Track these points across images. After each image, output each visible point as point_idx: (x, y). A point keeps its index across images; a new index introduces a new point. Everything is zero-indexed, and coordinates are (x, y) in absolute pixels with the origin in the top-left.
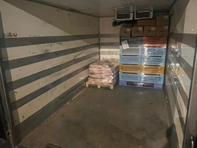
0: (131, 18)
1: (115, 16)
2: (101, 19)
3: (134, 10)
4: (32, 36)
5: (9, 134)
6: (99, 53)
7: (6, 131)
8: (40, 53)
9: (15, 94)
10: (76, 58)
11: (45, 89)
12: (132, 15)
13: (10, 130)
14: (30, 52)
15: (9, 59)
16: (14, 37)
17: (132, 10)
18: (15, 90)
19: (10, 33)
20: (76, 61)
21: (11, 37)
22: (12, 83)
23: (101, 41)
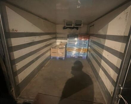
0: (73, 26)
1: (65, 24)
2: (57, 25)
3: (74, 22)
4: (26, 32)
5: (12, 91)
6: (56, 42)
7: (11, 90)
8: (30, 42)
9: (16, 66)
10: (47, 44)
11: (33, 62)
12: (73, 24)
13: (13, 89)
14: (24, 41)
15: (13, 45)
16: (15, 32)
17: (73, 22)
18: (16, 64)
19: (13, 29)
20: (46, 46)
21: (13, 32)
22: (14, 60)
23: (57, 36)
